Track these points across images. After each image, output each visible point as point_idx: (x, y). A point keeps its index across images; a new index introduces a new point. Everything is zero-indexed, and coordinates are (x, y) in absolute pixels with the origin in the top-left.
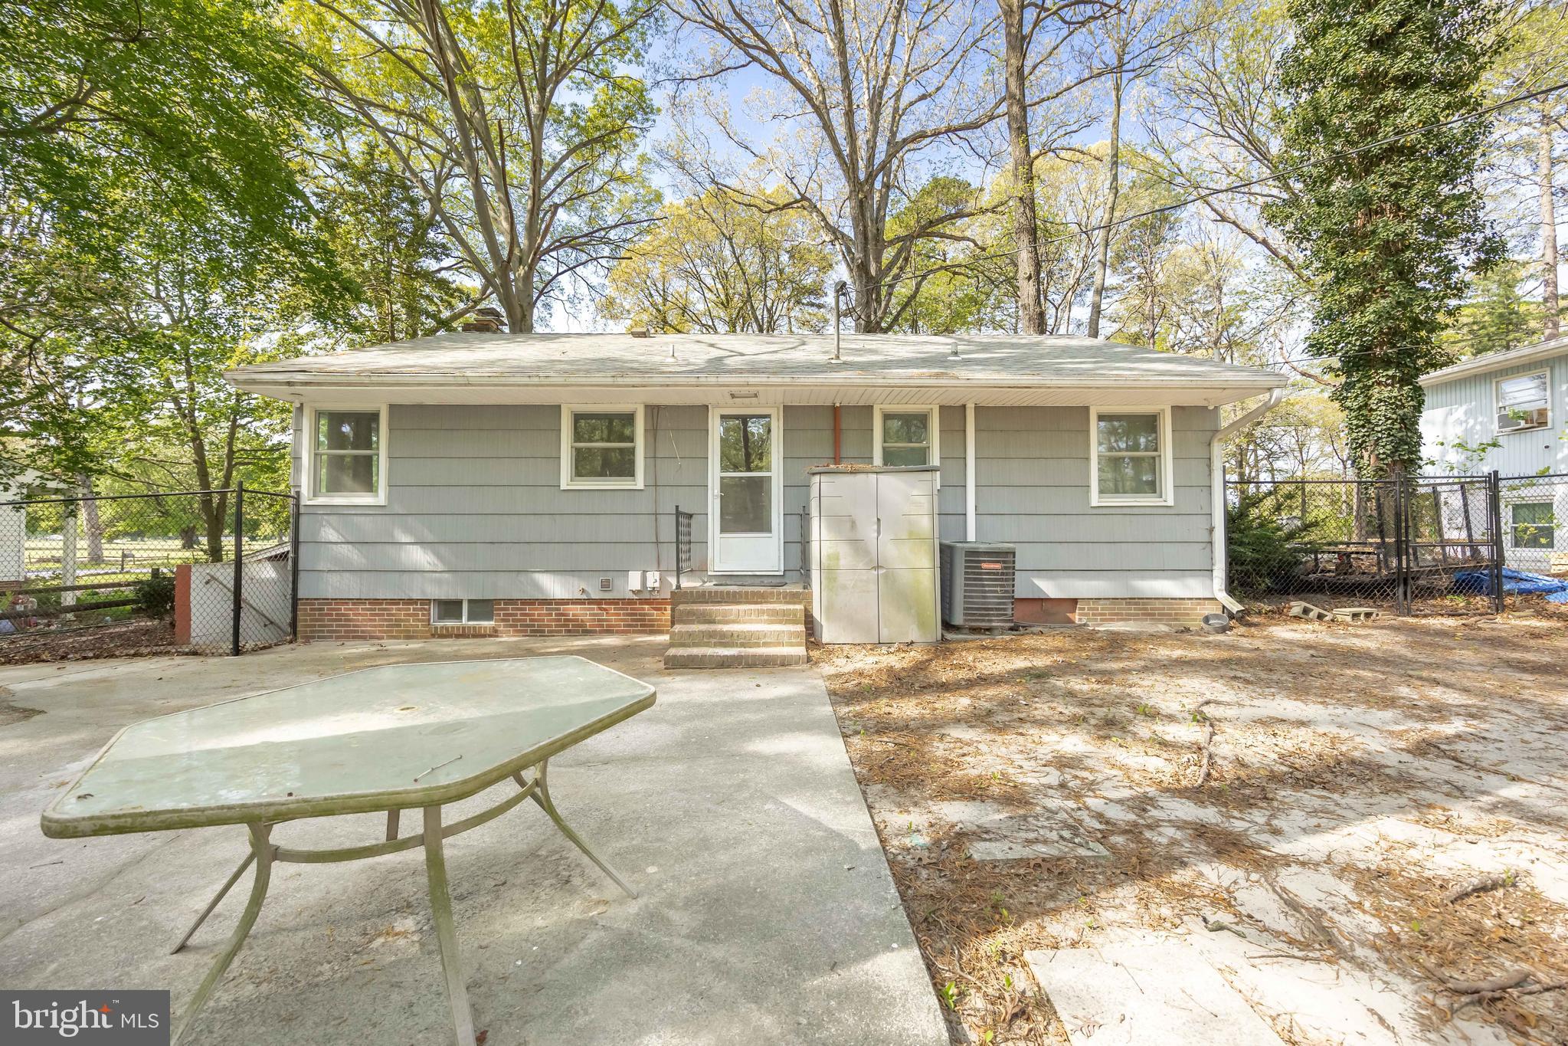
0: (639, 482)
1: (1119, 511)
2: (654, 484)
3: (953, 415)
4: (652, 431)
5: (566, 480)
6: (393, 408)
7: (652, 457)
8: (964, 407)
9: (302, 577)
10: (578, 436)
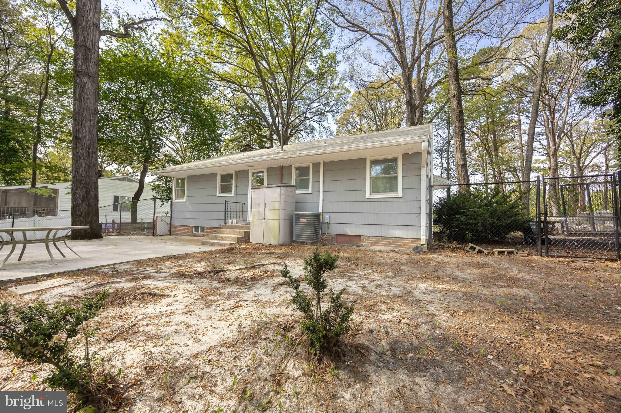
0: (233, 194)
1: (379, 200)
2: (236, 194)
3: (316, 165)
4: (236, 179)
5: (218, 194)
6: (188, 177)
7: (236, 186)
8: (320, 163)
9: (173, 219)
10: (222, 182)
